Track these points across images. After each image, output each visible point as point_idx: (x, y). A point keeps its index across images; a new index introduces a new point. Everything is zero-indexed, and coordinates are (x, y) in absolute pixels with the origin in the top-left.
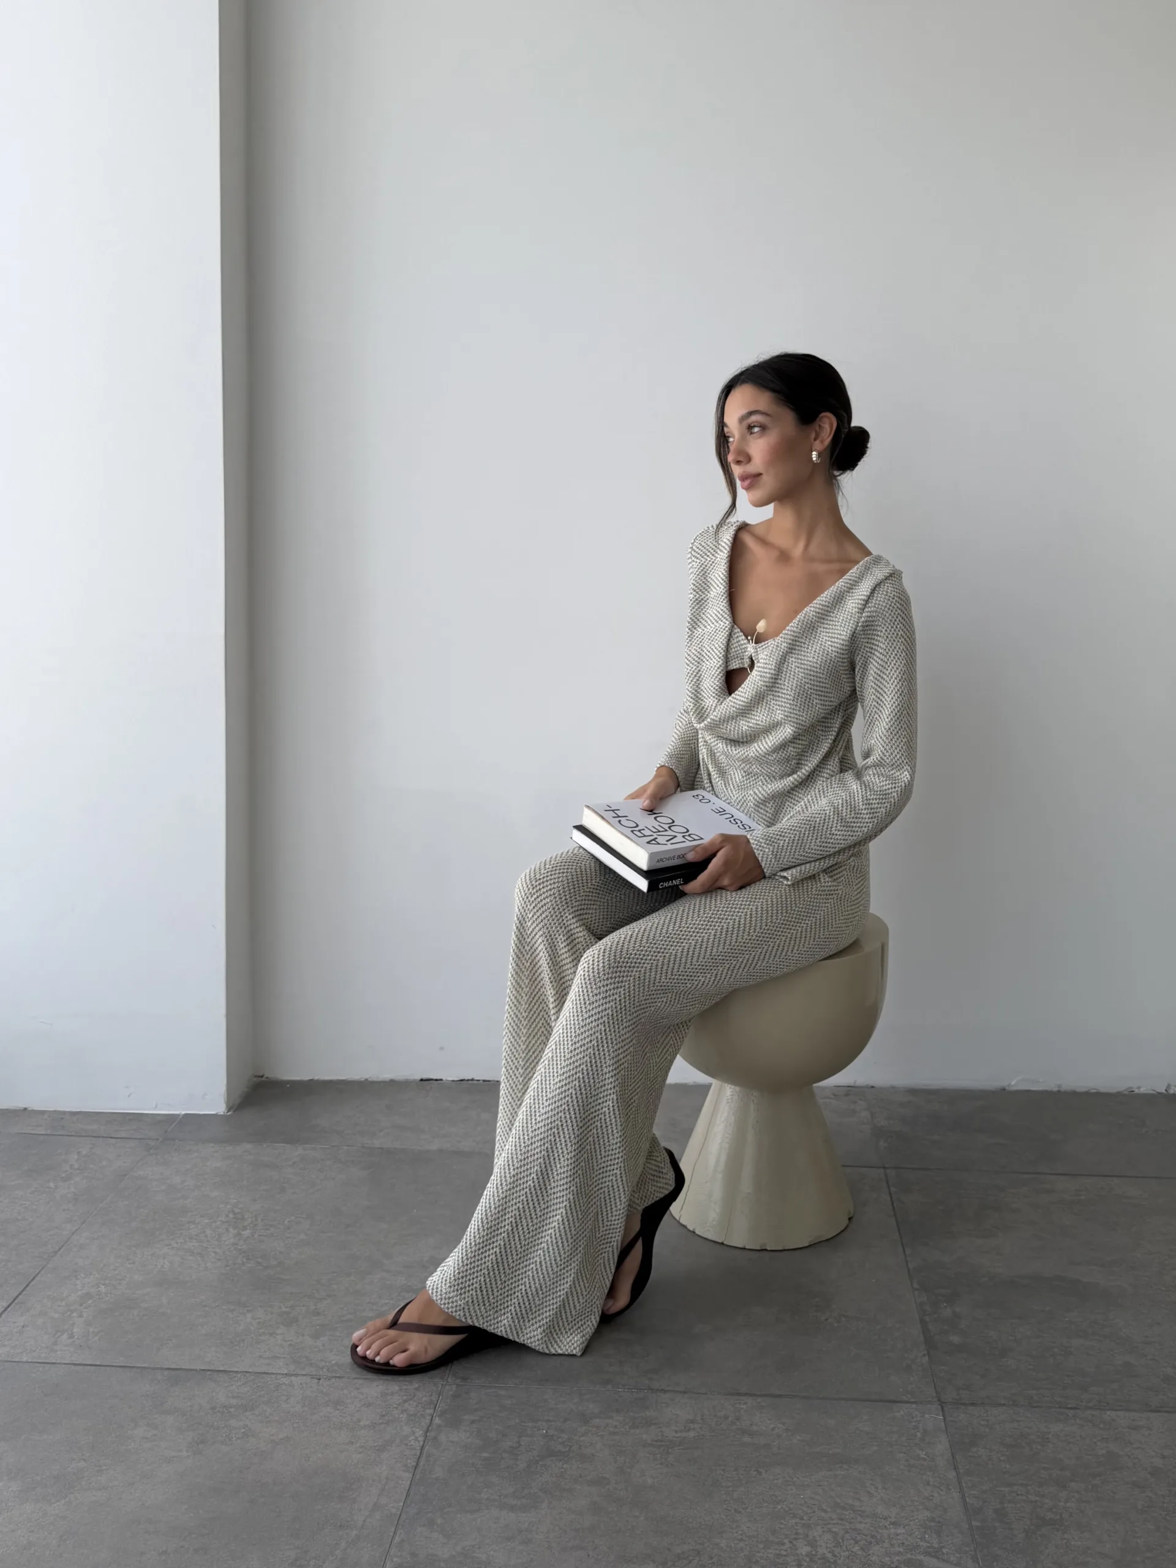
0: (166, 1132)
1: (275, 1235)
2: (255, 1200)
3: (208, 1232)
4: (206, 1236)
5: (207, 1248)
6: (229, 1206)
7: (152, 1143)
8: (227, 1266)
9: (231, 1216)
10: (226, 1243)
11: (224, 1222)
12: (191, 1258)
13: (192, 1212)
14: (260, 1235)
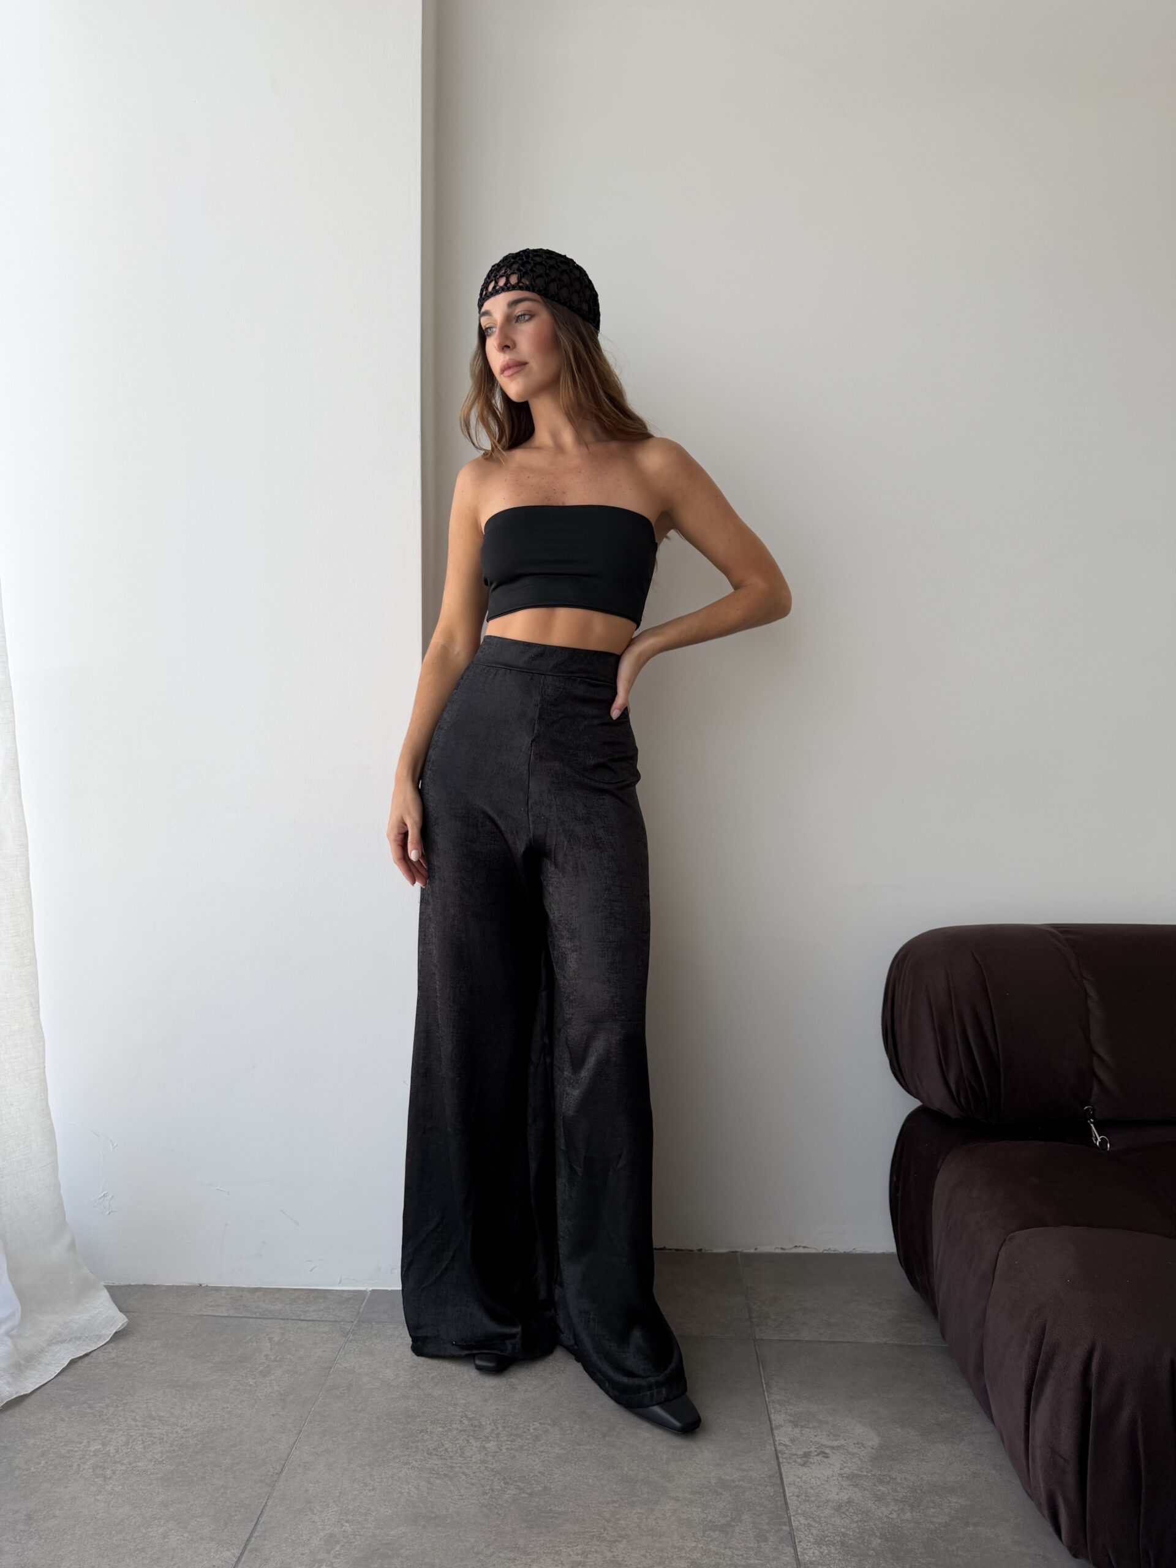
0: (358, 1313)
1: (525, 1448)
2: (486, 1401)
3: (448, 1445)
4: (446, 1450)
5: (451, 1467)
6: (459, 1410)
7: (348, 1327)
8: (485, 1493)
9: (466, 1422)
10: (474, 1460)
11: (461, 1431)
12: (439, 1481)
13: (420, 1417)
14: (507, 1449)
